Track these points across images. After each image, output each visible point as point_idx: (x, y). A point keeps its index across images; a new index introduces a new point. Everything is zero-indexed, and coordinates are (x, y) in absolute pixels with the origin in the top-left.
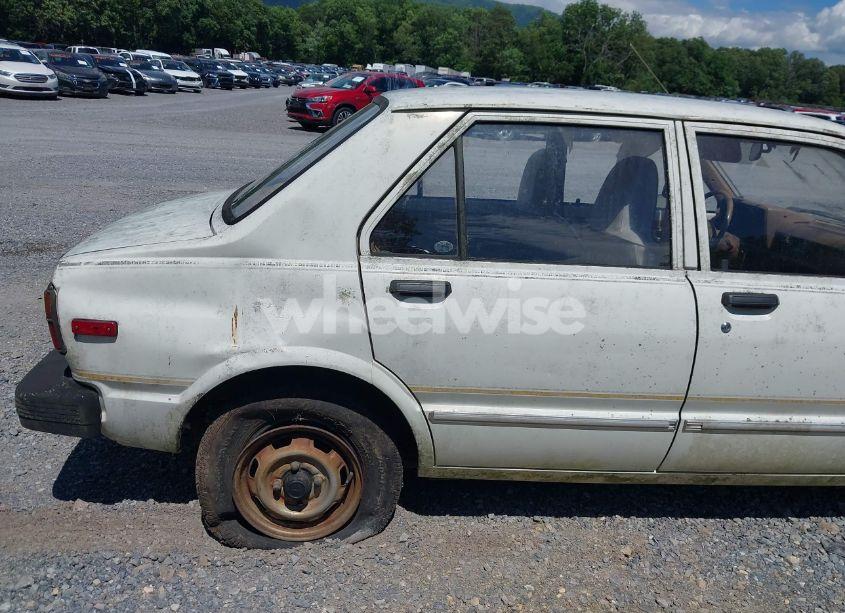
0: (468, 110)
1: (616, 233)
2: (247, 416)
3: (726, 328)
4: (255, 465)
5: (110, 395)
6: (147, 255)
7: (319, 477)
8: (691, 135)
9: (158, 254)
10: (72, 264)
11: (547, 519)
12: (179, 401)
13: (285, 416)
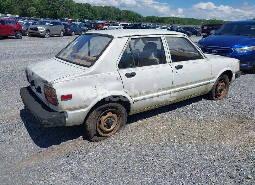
0: (130, 36)
1: (152, 58)
2: (98, 111)
3: (177, 72)
4: (100, 121)
5: (70, 113)
6: (74, 77)
7: (113, 120)
8: (165, 38)
9: (77, 77)
10: (56, 83)
11: (148, 118)
12: (86, 110)
13: (106, 108)
